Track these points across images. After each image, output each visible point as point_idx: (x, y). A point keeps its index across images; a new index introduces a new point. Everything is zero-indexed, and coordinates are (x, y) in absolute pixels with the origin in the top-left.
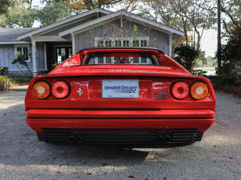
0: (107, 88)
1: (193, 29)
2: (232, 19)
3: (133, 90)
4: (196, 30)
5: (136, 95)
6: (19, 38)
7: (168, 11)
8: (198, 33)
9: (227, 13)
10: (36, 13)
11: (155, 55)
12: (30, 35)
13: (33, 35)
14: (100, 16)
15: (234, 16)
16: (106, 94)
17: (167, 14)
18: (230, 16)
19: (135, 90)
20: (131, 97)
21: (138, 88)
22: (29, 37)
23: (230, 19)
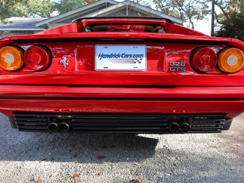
0: (102, 56)
1: (189, 20)
2: (223, 11)
3: (139, 59)
4: (191, 21)
6: (37, 25)
7: (167, 5)
8: (192, 23)
9: (219, 5)
10: (54, 5)
12: (47, 22)
13: (50, 23)
14: (108, 6)
15: (225, 8)
17: (166, 7)
18: (221, 7)
19: (141, 59)
20: (136, 69)
21: (144, 55)
22: (46, 24)
23: (221, 11)
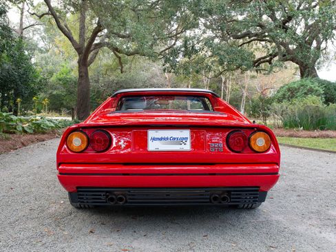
0: (154, 139)
5: (187, 147)
11: (207, 98)
16: (152, 146)
21: (189, 139)
